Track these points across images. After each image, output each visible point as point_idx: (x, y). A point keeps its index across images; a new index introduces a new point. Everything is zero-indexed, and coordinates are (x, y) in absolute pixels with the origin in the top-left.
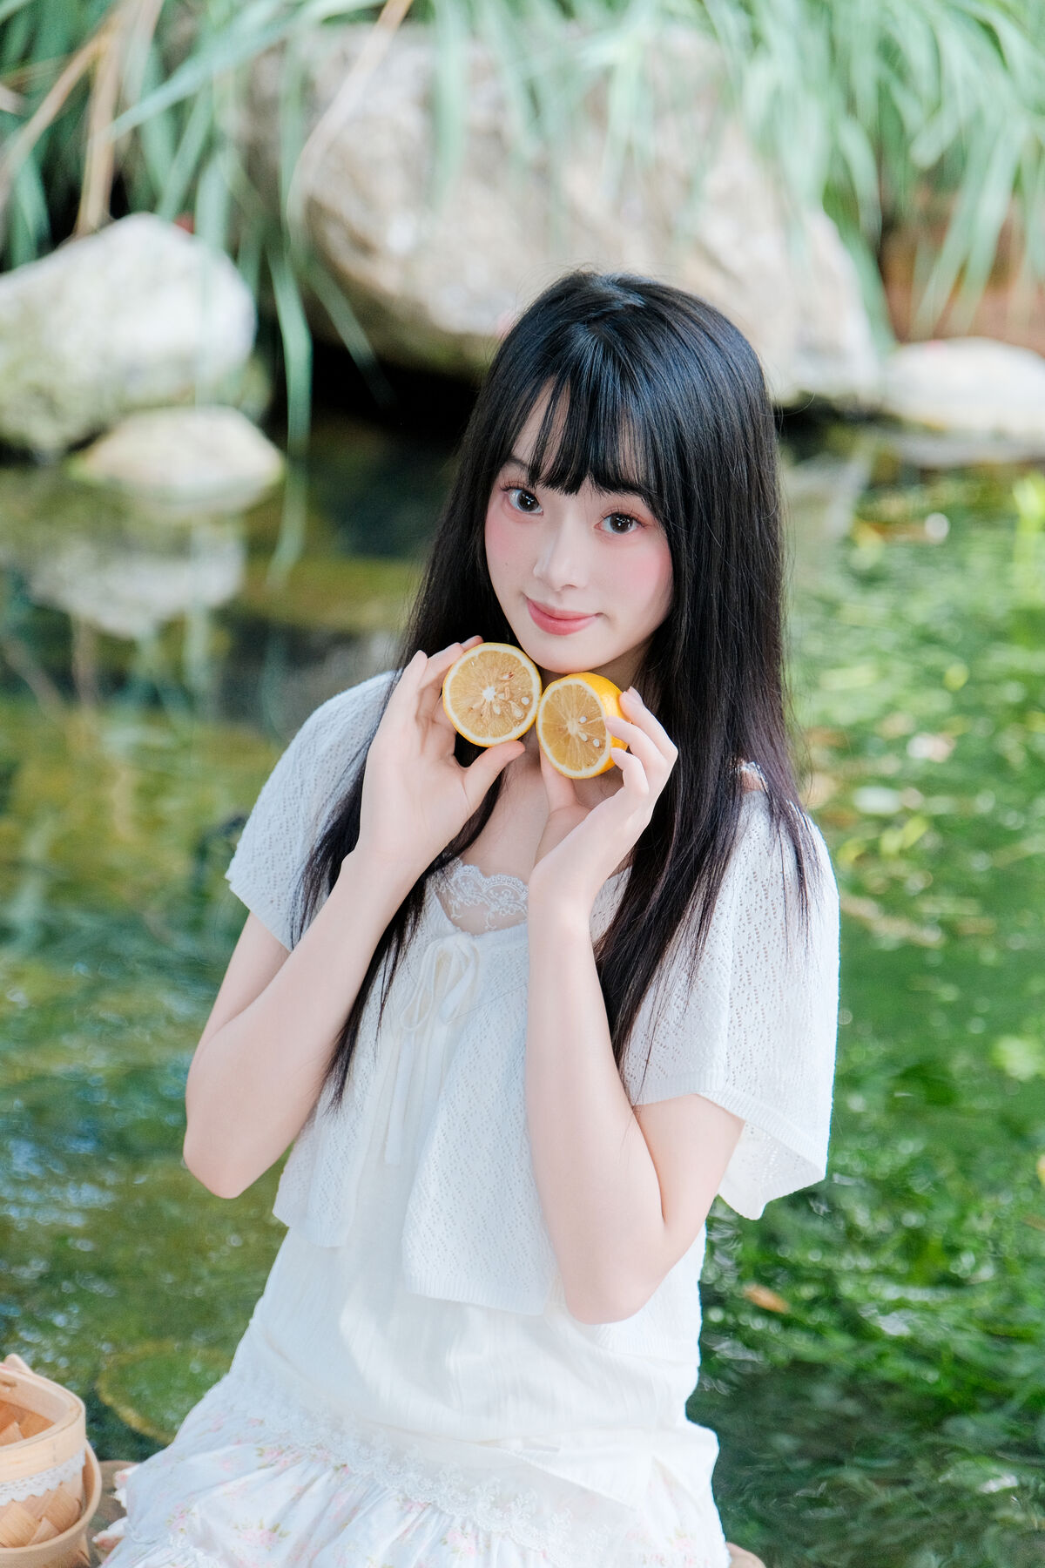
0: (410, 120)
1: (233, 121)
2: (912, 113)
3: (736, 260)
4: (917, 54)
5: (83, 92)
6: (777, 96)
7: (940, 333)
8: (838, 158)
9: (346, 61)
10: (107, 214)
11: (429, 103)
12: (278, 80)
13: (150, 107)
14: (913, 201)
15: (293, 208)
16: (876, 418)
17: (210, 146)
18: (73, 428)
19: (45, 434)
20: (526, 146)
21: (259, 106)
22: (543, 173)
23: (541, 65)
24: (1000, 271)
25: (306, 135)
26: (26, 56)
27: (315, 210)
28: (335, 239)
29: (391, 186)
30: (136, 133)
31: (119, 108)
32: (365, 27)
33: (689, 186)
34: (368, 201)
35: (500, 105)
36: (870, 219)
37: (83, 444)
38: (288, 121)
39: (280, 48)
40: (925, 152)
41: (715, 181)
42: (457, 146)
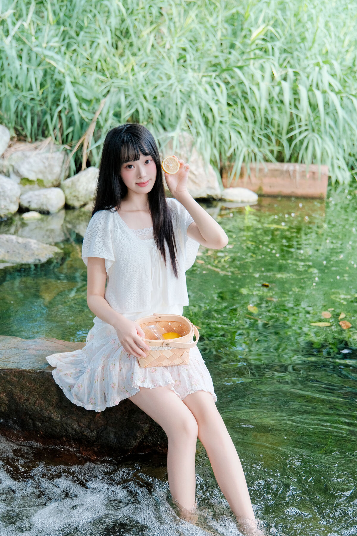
2: (226, 148)
3: (196, 173)
4: (227, 136)
5: (82, 145)
6: (201, 143)
7: (232, 186)
8: (213, 154)
10: (86, 166)
13: (93, 147)
14: (227, 163)
16: (221, 200)
18: (82, 203)
19: (77, 204)
24: (242, 175)
26: (72, 140)
30: (91, 152)
31: (87, 148)
33: (187, 160)
36: (219, 166)
37: (83, 206)
40: (228, 154)
41: (192, 159)
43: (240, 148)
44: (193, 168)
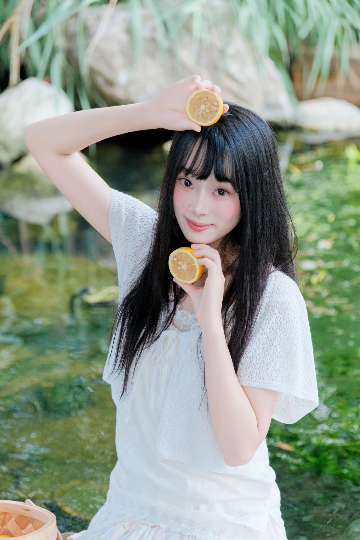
0: (123, 37)
1: (61, 42)
2: (298, 21)
3: (240, 77)
5: (8, 36)
6: (251, 18)
7: (313, 97)
8: (273, 38)
9: (99, 18)
10: (19, 78)
11: (129, 31)
12: (76, 27)
13: (32, 40)
14: (300, 51)
15: (84, 71)
16: (294, 128)
17: (54, 52)
18: (14, 155)
19: (4, 158)
20: (164, 43)
21: (69, 36)
22: (171, 52)
23: (167, 15)
24: (333, 73)
25: (87, 45)
27: (92, 72)
28: (100, 81)
29: (118, 61)
30: (27, 50)
31: (21, 41)
32: (104, 6)
33: (222, 52)
34: (111, 67)
35: (154, 29)
36: (286, 59)
37: (18, 160)
38: (80, 41)
39: (75, 16)
40: (303, 34)
41: (231, 50)
42: (140, 44)
43: (325, 19)
44: (234, 68)
